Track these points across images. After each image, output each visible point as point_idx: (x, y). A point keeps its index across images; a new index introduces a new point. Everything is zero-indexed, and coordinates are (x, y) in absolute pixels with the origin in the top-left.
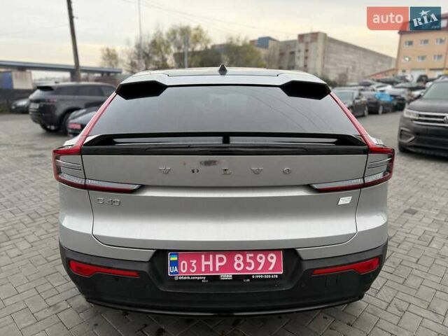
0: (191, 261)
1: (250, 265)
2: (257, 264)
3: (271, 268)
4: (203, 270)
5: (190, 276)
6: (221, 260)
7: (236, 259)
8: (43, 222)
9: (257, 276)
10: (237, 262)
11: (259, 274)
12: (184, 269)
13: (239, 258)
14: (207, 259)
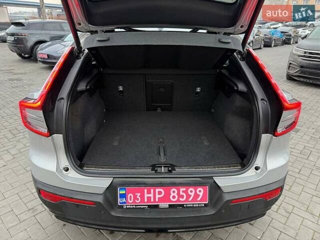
0: (136, 194)
1: (183, 197)
2: (188, 196)
3: (199, 199)
4: (146, 200)
5: (136, 206)
6: (160, 193)
7: (172, 192)
8: (21, 137)
9: (188, 205)
10: (172, 194)
11: (189, 204)
12: (131, 200)
13: (174, 192)
14: (149, 192)
